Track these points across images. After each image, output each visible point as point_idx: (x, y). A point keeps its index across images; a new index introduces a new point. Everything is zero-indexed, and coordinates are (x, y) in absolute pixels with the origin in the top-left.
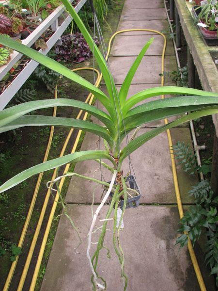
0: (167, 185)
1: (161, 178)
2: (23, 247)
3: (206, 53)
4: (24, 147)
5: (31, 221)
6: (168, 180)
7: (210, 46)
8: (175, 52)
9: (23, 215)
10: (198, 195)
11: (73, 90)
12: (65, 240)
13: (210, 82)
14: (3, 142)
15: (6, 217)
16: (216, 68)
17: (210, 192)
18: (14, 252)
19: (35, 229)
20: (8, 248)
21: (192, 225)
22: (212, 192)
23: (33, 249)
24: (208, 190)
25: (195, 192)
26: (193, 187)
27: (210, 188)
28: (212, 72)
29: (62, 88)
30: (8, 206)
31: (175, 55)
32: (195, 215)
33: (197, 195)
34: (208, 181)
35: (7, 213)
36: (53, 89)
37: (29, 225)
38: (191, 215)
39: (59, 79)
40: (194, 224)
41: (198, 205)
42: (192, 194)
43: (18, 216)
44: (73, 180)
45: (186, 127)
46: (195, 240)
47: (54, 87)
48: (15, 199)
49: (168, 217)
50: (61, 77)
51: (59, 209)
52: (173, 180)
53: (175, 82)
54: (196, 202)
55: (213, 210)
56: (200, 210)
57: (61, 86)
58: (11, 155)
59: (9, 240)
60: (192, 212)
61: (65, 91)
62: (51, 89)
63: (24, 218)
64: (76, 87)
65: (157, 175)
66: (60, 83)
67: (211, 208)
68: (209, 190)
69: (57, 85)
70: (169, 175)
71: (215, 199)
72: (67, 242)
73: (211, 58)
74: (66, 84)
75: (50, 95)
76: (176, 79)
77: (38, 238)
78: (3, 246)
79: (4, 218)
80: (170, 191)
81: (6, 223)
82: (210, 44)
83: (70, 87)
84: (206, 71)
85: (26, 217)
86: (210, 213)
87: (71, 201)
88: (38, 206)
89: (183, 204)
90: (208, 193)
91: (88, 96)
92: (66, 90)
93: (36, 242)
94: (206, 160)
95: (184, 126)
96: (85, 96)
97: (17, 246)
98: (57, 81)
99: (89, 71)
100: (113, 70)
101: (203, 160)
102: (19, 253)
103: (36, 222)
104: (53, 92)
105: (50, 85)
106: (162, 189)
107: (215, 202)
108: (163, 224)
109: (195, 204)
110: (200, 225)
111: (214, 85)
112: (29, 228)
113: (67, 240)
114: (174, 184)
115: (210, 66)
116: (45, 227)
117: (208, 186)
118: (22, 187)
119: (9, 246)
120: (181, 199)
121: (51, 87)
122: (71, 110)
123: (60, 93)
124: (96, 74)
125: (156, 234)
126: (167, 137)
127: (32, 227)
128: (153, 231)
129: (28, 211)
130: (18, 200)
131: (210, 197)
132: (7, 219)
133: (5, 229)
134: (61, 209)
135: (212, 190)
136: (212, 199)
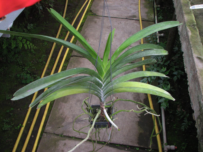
4: (45, 22)
5: (49, 65)
9: (44, 61)
10: (156, 59)
14: (31, 18)
15: (33, 61)
17: (164, 59)
19: (52, 69)
25: (155, 57)
30: (34, 55)
35: (34, 59)
41: (155, 65)
42: (152, 58)
43: (41, 61)
44: (77, 44)
45: (152, 22)
46: (152, 81)
48: (39, 52)
55: (164, 69)
56: (156, 67)
58: (37, 26)
63: (45, 63)
65: (131, 46)
67: (163, 68)
79: (32, 62)
81: (33, 65)
85: (46, 62)
86: (162, 70)
87: (76, 55)
88: (54, 57)
90: (162, 59)
95: (152, 21)
103: (52, 66)
107: (166, 64)
112: (48, 69)
118: (44, 45)
119: (35, 77)
122: (77, 3)
126: (139, 26)
127: (50, 68)
129: (47, 59)
130: (41, 52)
131: (163, 62)
132: (34, 62)
133: (33, 68)
134: (69, 59)
135: (165, 57)
136: (165, 62)
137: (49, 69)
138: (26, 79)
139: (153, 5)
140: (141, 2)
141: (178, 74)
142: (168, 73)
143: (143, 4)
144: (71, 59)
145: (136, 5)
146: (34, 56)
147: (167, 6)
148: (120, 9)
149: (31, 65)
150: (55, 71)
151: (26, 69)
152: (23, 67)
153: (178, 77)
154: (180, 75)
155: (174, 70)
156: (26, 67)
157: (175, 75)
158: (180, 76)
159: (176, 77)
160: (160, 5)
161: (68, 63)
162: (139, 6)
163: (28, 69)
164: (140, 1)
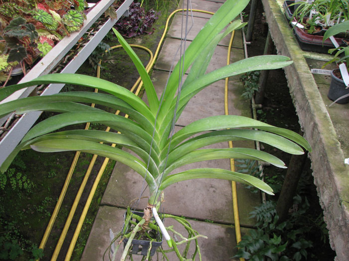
0: (224, 201)
1: (217, 191)
2: (45, 249)
3: (301, 59)
5: (57, 219)
6: (225, 195)
7: (304, 50)
8: (244, 45)
9: (48, 209)
10: (261, 218)
11: (119, 69)
12: (99, 248)
13: (307, 94)
15: (27, 209)
16: (313, 79)
17: (275, 217)
18: (35, 254)
19: (62, 229)
20: (25, 248)
21: (252, 252)
22: (277, 217)
23: (58, 253)
24: (273, 214)
25: (258, 214)
26: (256, 207)
27: (275, 211)
28: (310, 83)
29: (107, 64)
30: (30, 197)
32: (256, 241)
33: (260, 218)
34: (273, 204)
35: (28, 205)
36: (96, 64)
37: (55, 223)
38: (251, 240)
39: (105, 53)
40: (254, 251)
41: (260, 230)
42: (254, 216)
43: (41, 211)
44: (113, 178)
47: (97, 62)
48: (39, 190)
49: (222, 238)
50: (106, 51)
51: (93, 210)
52: (232, 196)
53: (243, 81)
54: (257, 225)
55: (277, 238)
56: (262, 236)
57: (105, 62)
59: (28, 238)
60: (252, 237)
61: (110, 69)
62: (93, 64)
63: (49, 215)
64: (123, 67)
65: (213, 187)
66: (105, 58)
67: (275, 236)
68: (275, 214)
69: (101, 60)
70: (227, 189)
71: (279, 225)
72: (100, 251)
73: (307, 65)
74: (112, 61)
75: (92, 70)
76: (245, 78)
77: (64, 241)
78: (20, 244)
79: (24, 210)
80: (227, 208)
81: (26, 217)
82: (304, 49)
83: (116, 65)
84: (302, 79)
85: (52, 213)
86: (272, 241)
87: (109, 203)
88: (68, 203)
89: (241, 226)
90: (273, 217)
91: (137, 80)
93: (61, 245)
94: (269, 178)
96: (133, 79)
97: (38, 247)
98: (101, 55)
99: (141, 50)
100: (170, 54)
101: (267, 178)
102: (41, 256)
103: (63, 221)
104: (95, 68)
105: (93, 59)
106: (217, 204)
107: (280, 229)
108: (216, 245)
109: (256, 228)
110: (261, 253)
111: (312, 99)
112: (54, 227)
113: (101, 249)
114: (232, 201)
115: (306, 75)
116: (73, 229)
117: (273, 210)
118: (49, 177)
119: (27, 246)
120: (240, 219)
121: (93, 61)
123: (104, 70)
124: (148, 55)
125: (207, 256)
127: (58, 227)
128: (204, 253)
129: (55, 206)
130: (43, 191)
131: (274, 223)
132: (27, 212)
133: (25, 223)
134: (96, 210)
135: (278, 214)
136: (277, 225)
137: (56, 227)
138: (9, 251)
139: (250, 104)
140: (229, 97)
141: (303, 246)
142: (285, 249)
143: (233, 101)
144: (100, 210)
145: (220, 103)
146: (29, 198)
147: (274, 106)
148: (193, 109)
149: (21, 218)
150: (68, 232)
151: (11, 225)
152: (6, 222)
153: (302, 256)
154: (306, 249)
155: (294, 238)
156: (11, 222)
157: (297, 250)
158: (306, 252)
159: (298, 253)
160: (262, 105)
161: (94, 219)
162: (226, 104)
163: (15, 226)
164: (228, 95)
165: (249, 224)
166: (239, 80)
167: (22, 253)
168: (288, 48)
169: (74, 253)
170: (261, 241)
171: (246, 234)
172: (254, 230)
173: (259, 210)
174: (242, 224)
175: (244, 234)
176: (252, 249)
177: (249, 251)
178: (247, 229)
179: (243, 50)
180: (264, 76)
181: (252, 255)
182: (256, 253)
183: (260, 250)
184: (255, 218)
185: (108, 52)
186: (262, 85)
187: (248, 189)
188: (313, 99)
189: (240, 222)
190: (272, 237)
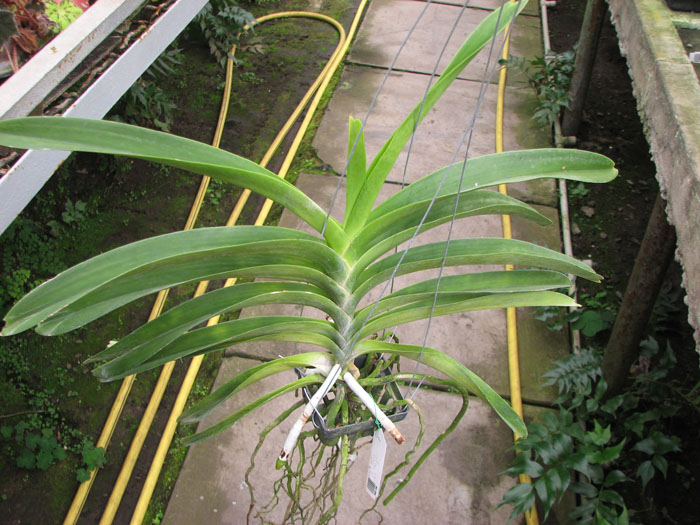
0: (488, 346)
1: (475, 326)
2: (109, 448)
3: (667, 30)
4: (135, 190)
6: (491, 334)
7: (674, 9)
8: (540, 9)
10: (569, 387)
11: (274, 65)
12: (220, 447)
13: (678, 111)
14: (84, 171)
15: (74, 364)
16: (694, 76)
17: (600, 384)
18: (87, 460)
19: (145, 406)
20: (71, 445)
21: (546, 462)
22: (603, 385)
23: (136, 458)
24: (594, 378)
25: (562, 377)
26: (557, 363)
27: (599, 372)
28: (686, 85)
29: (248, 54)
30: (82, 339)
31: (540, 16)
32: (556, 437)
33: (565, 386)
34: (595, 355)
35: (78, 356)
36: (225, 54)
37: (130, 394)
38: (544, 433)
39: (243, 30)
40: (551, 460)
41: (565, 413)
42: (552, 382)
45: (548, 205)
46: (552, 502)
47: (226, 50)
49: (483, 429)
50: (246, 27)
51: (210, 366)
52: (507, 336)
53: (536, 85)
54: (559, 401)
55: (602, 432)
56: (568, 425)
57: (244, 49)
58: (101, 208)
59: (75, 425)
60: (548, 428)
61: (255, 65)
62: (218, 54)
64: (282, 59)
65: (466, 317)
66: (243, 41)
67: (598, 426)
68: (598, 377)
69: (235, 46)
70: (496, 321)
71: (608, 402)
72: (222, 455)
73: (680, 43)
74: (259, 48)
75: (215, 68)
76: (541, 80)
77: (149, 432)
78: (59, 437)
79: (69, 366)
80: (496, 363)
81: (72, 380)
82: (675, 5)
83: (267, 57)
84: (667, 78)
86: (592, 436)
87: (244, 350)
89: (524, 402)
90: (594, 385)
91: (309, 86)
92: (256, 61)
93: (143, 440)
94: (589, 298)
95: (546, 201)
96: (302, 84)
97: (95, 445)
98: (235, 35)
99: (320, 24)
100: (380, 29)
101: (584, 296)
102: (100, 464)
103: (147, 389)
104: (223, 63)
105: (219, 44)
106: (475, 354)
107: (609, 411)
108: (469, 444)
109: (556, 407)
110: (566, 465)
111: (689, 122)
112: (130, 402)
113: (224, 450)
114: (506, 348)
115: (678, 67)
116: (169, 406)
117: (596, 368)
119: (75, 440)
120: (522, 388)
121: (219, 48)
122: (264, 115)
123: (241, 68)
124: (336, 33)
125: (448, 468)
126: (499, 224)
127: (138, 401)
128: (442, 459)
130: (109, 325)
131: (597, 397)
132: (75, 369)
133: (69, 395)
134: (217, 367)
135: (606, 379)
136: (602, 401)
137: (133, 402)
138: (37, 450)
139: (550, 136)
140: (506, 120)
141: (658, 448)
142: (617, 456)
143: (513, 129)
144: (223, 367)
145: (487, 133)
146: (79, 341)
147: (604, 140)
148: (428, 146)
149: (62, 383)
150: (157, 413)
151: (41, 400)
152: (31, 392)
153: (657, 470)
154: (665, 456)
155: (639, 430)
156: (41, 390)
157: (645, 457)
158: (664, 460)
159: (647, 464)
160: (577, 137)
161: (212, 386)
162: (499, 137)
163: (50, 400)
164: (503, 117)
165: (542, 397)
166: (527, 85)
167: (62, 456)
168: (637, 6)
169: (168, 457)
170: (567, 439)
171: (535, 419)
172: (551, 412)
173: (563, 367)
174: (526, 397)
175: (531, 419)
176: (545, 455)
177: (540, 461)
178: (538, 409)
179: (538, 20)
180: (581, 74)
181: (546, 468)
182: (555, 464)
183: (563, 457)
184: (556, 387)
185: (250, 30)
186: (578, 93)
187: (542, 322)
188: (693, 122)
189: (521, 392)
190: (590, 427)
